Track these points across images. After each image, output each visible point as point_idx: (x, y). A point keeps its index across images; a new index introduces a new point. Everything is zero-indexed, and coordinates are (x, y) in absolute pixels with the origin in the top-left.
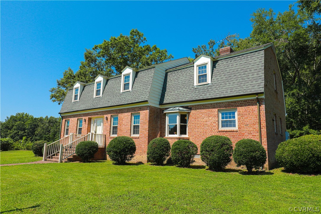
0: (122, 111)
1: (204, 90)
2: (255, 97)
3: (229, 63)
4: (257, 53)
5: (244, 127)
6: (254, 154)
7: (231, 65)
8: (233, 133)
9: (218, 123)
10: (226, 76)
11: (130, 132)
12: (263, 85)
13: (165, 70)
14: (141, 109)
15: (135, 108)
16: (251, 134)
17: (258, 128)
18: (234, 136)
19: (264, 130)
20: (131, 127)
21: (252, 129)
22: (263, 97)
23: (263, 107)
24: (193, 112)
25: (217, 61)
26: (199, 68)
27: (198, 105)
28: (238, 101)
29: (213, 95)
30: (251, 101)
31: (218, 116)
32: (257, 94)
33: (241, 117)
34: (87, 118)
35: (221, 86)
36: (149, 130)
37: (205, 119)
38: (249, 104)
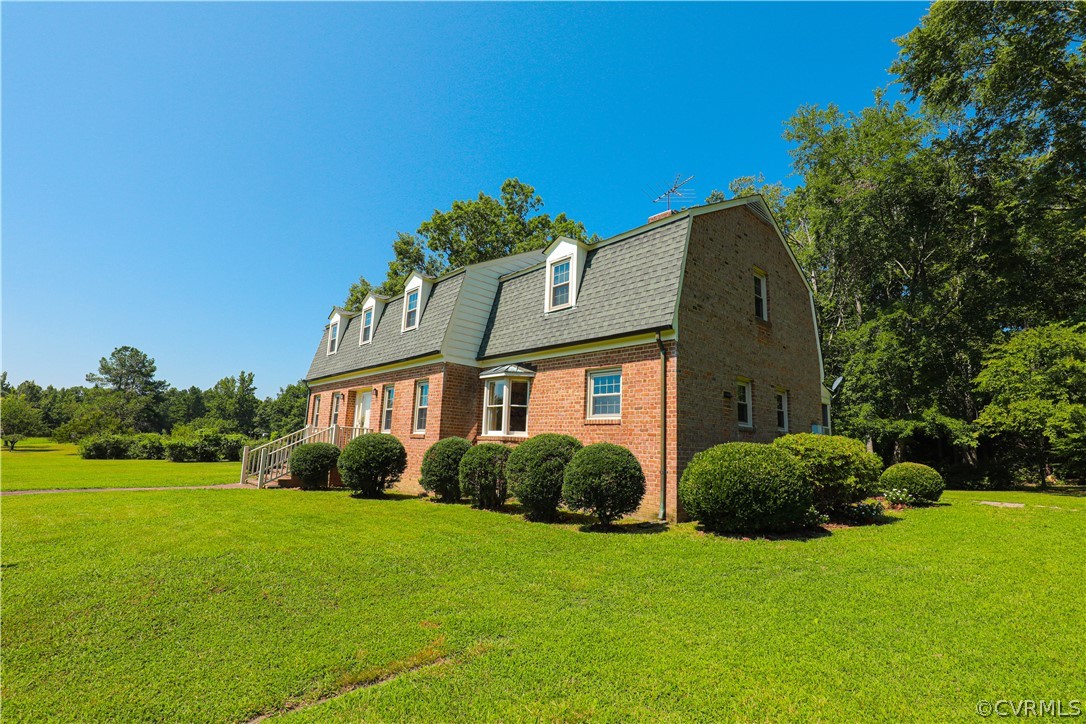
0: (400, 376)
1: (560, 324)
2: (653, 339)
3: (617, 254)
4: (674, 225)
5: (632, 413)
6: (597, 481)
7: (620, 258)
8: (612, 427)
9: (585, 402)
10: (606, 287)
11: (412, 424)
12: (673, 306)
13: (498, 276)
14: (431, 370)
15: (422, 367)
16: (647, 430)
17: (659, 418)
18: (613, 435)
19: (673, 421)
20: (413, 412)
21: (649, 419)
22: (675, 337)
23: (673, 362)
24: (539, 376)
25: (595, 251)
26: (556, 269)
27: (549, 360)
28: (625, 349)
29: (576, 335)
30: (650, 347)
31: (586, 387)
32: (658, 330)
33: (629, 387)
34: (345, 391)
35: (594, 311)
36: (441, 420)
37: (561, 392)
38: (646, 356)
